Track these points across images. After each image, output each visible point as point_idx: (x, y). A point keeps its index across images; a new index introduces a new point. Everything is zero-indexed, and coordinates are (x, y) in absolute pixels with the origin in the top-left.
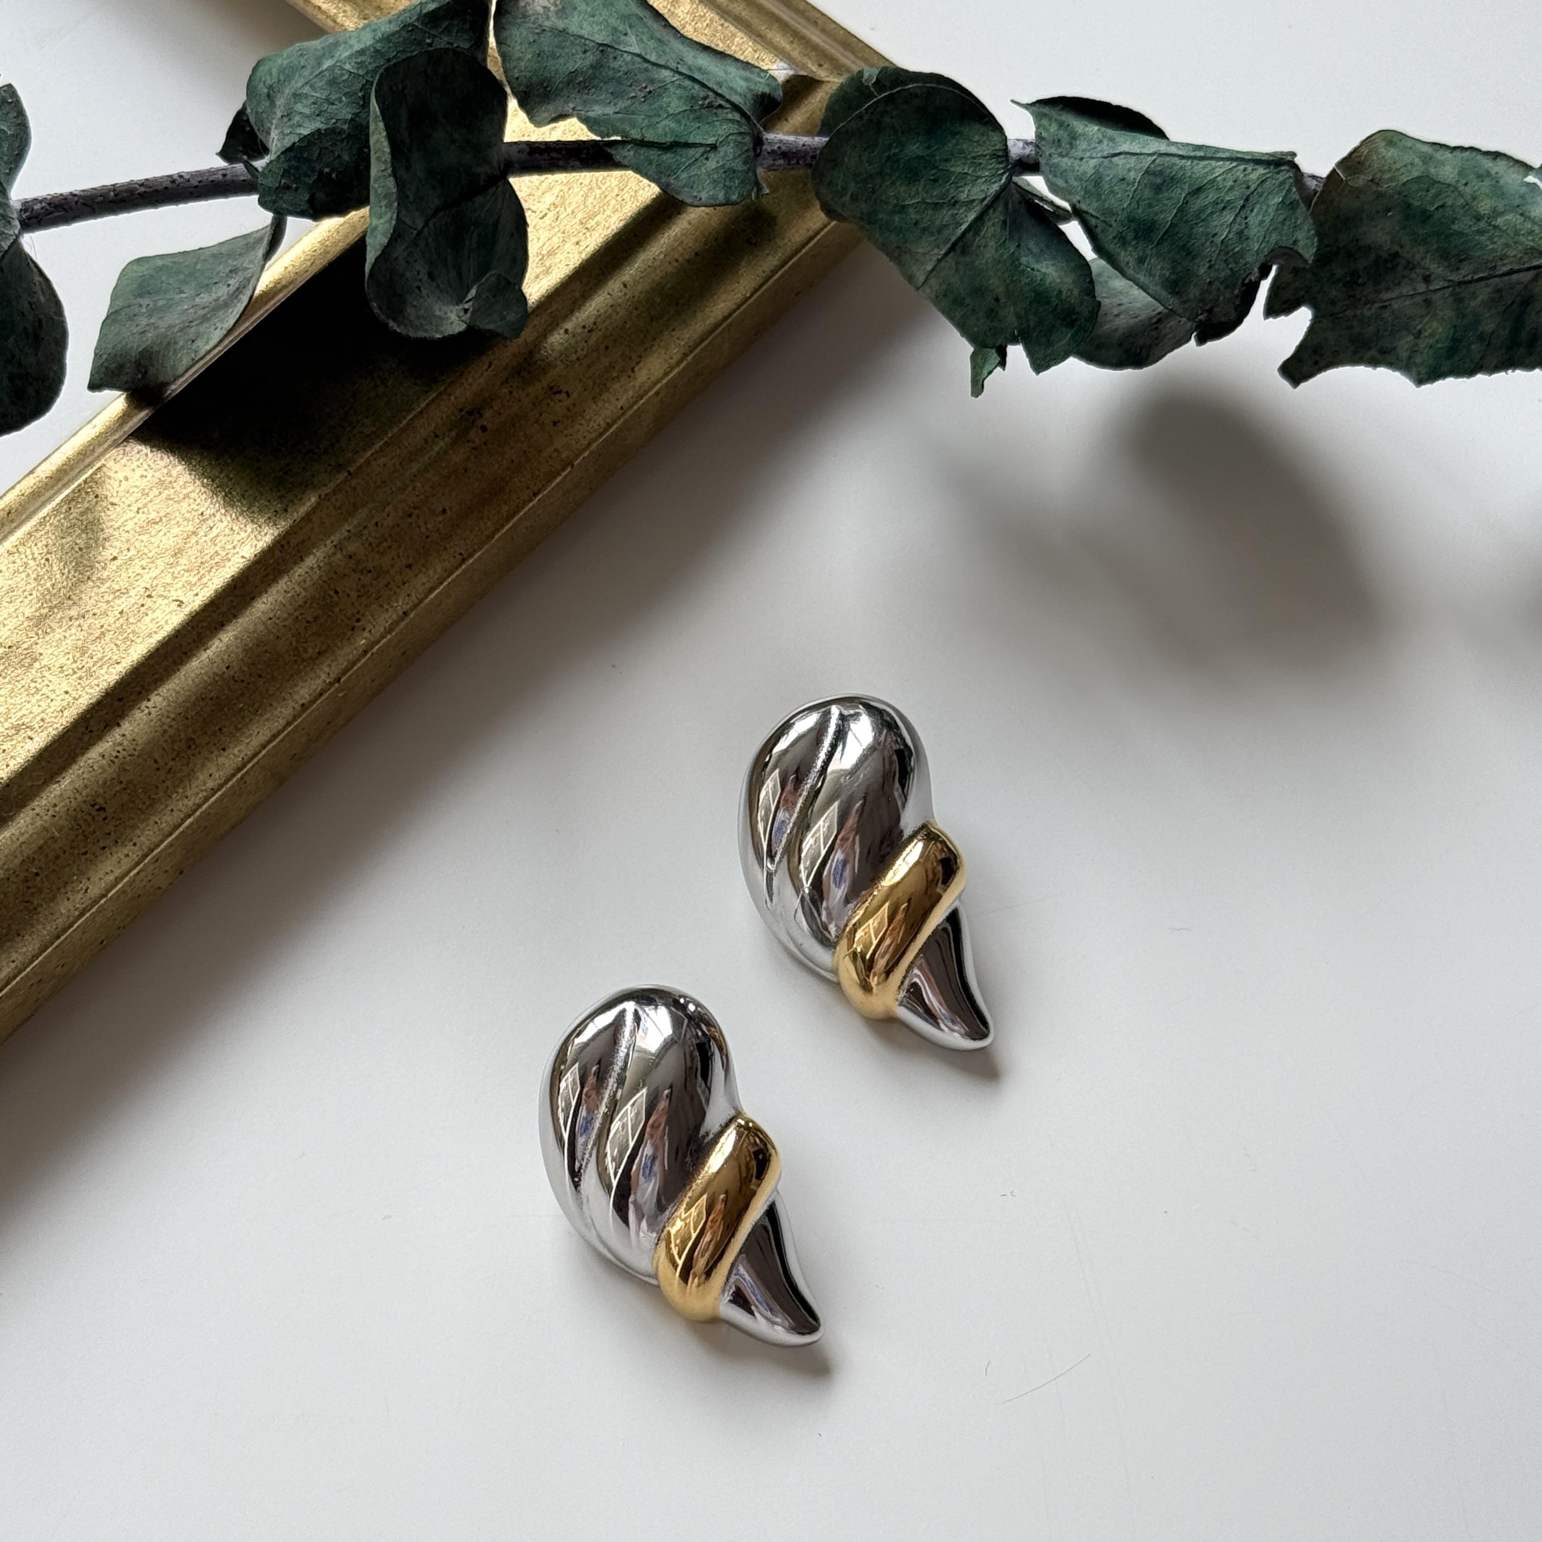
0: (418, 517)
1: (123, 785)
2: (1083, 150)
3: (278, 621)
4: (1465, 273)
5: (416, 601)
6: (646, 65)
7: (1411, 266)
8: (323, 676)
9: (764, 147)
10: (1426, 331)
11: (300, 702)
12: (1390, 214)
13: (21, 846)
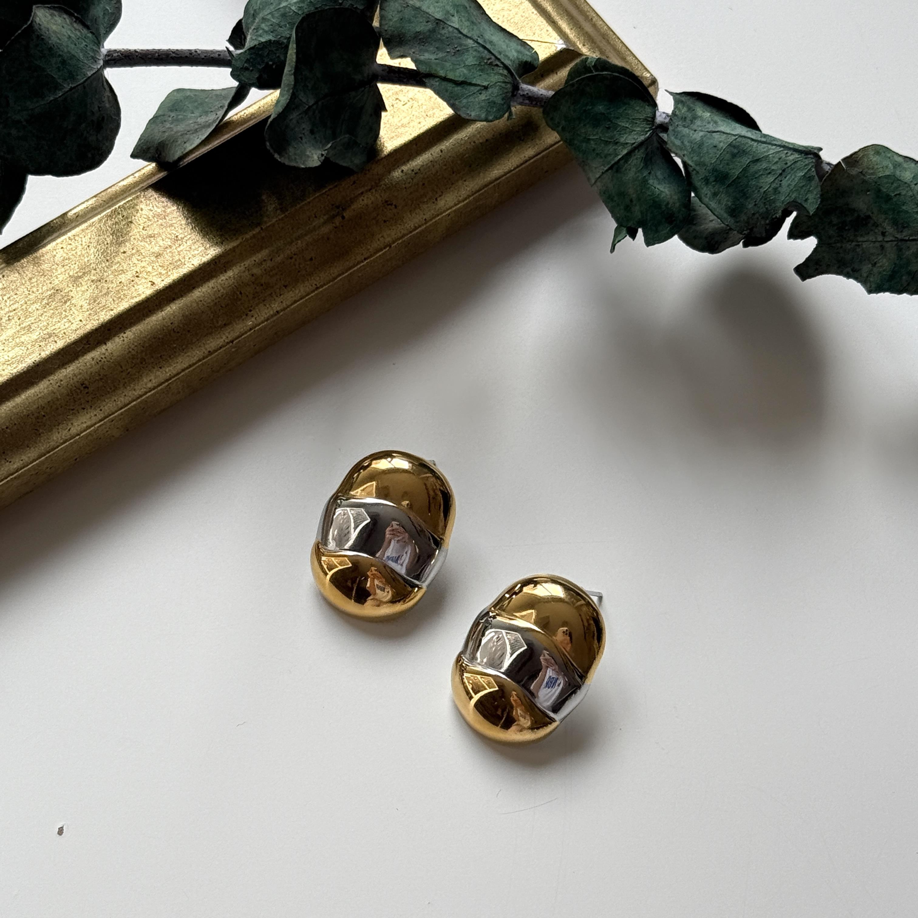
0: (296, 260)
1: (101, 377)
2: (698, 126)
3: (205, 303)
4: (905, 235)
5: (285, 306)
6: (460, 35)
7: (876, 225)
8: (224, 337)
9: (519, 92)
10: (879, 263)
11: (209, 350)
12: (868, 193)
13: (38, 399)
